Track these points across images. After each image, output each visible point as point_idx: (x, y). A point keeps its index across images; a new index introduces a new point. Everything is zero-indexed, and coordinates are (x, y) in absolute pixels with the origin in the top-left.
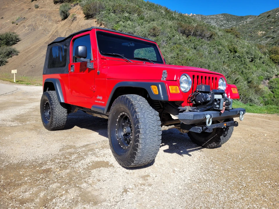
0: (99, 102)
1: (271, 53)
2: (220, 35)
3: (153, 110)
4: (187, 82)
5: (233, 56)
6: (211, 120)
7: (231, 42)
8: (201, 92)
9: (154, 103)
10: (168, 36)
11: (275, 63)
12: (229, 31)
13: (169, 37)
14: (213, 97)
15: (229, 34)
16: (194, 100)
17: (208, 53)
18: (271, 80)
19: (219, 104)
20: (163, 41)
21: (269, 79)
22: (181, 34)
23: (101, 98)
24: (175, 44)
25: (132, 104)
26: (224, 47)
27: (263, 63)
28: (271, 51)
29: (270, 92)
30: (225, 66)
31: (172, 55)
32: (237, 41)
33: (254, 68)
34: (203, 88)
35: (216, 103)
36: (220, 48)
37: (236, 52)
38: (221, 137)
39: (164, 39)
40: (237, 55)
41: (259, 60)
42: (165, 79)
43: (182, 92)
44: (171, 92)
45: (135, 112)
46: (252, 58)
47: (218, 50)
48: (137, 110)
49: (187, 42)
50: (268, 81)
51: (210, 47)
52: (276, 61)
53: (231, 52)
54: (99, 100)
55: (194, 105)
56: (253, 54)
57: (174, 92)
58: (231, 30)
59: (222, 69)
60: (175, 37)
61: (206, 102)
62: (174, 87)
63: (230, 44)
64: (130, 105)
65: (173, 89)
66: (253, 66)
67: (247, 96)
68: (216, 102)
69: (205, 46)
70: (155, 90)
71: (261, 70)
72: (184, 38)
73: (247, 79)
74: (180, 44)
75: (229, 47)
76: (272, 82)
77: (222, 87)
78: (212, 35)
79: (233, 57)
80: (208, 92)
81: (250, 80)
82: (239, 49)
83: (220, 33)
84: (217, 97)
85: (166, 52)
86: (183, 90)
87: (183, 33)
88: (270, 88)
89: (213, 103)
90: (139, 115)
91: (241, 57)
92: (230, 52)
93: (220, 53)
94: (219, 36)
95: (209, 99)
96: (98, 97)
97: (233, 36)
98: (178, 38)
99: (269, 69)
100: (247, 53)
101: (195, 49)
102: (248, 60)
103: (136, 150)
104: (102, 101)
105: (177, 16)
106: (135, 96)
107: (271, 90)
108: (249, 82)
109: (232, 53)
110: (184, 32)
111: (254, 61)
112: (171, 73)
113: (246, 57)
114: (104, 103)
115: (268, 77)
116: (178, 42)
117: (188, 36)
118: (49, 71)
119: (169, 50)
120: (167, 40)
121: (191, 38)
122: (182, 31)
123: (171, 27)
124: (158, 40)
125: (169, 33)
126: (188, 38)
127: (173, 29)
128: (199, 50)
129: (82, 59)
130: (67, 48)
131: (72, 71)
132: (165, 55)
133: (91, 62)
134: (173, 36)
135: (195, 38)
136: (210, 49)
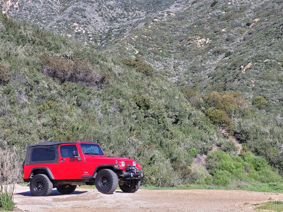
1: (208, 105)
2: (117, 72)
3: (115, 173)
5: (144, 114)
6: (132, 175)
7: (138, 87)
8: (128, 167)
10: (27, 82)
11: (214, 123)
12: (132, 63)
13: (29, 85)
15: (134, 71)
16: (126, 169)
17: (101, 112)
18: (210, 153)
19: (134, 170)
20: (20, 92)
21: (206, 153)
22: (51, 79)
23: (87, 173)
24: (43, 97)
26: (127, 99)
27: (195, 124)
28: (209, 101)
29: (209, 174)
30: (133, 138)
31: (44, 120)
33: (181, 135)
36: (121, 101)
37: (148, 107)
38: (136, 186)
39: (20, 89)
40: (151, 113)
41: (189, 118)
46: (176, 116)
47: (117, 106)
49: (63, 93)
50: (205, 156)
51: (103, 100)
52: (216, 120)
53: (140, 107)
54: (86, 174)
55: (126, 171)
56: (178, 108)
57: (121, 167)
58: (136, 61)
59: (130, 142)
60: (41, 84)
61: (130, 170)
63: (136, 91)
64: (108, 172)
66: (178, 132)
67: (168, 182)
69: (95, 100)
70: (116, 167)
71: (191, 138)
72: (58, 85)
73: (170, 155)
74: (52, 98)
75: (135, 98)
76: (211, 157)
77: (134, 165)
78: (104, 78)
79: (145, 117)
80: (130, 167)
81: (175, 156)
82: (152, 101)
83: (117, 69)
84: (133, 168)
85: (30, 114)
87: (54, 75)
88: (208, 169)
89: (132, 170)
91: (157, 116)
92: (138, 107)
93: (121, 111)
94: (115, 75)
95: (131, 169)
96: (85, 173)
97: (140, 74)
98: (46, 86)
99: (205, 135)
100: (167, 107)
101: (79, 105)
102: (169, 121)
103: (112, 185)
104: (88, 174)
105: (29, 33)
107: (210, 171)
108: (172, 161)
109: (142, 110)
110: (55, 73)
111: (179, 122)
112: (119, 161)
113: (165, 115)
115: (204, 149)
116: (48, 95)
117: (63, 81)
118: (33, 163)
119: (35, 110)
120: (26, 90)
121: (70, 85)
122: (50, 71)
123: (28, 64)
124: (10, 90)
125: (27, 75)
126: (65, 85)
127: (35, 69)
128: (86, 110)
129: (75, 157)
130: (56, 150)
131: (62, 162)
132: (31, 121)
133: (79, 157)
134: (35, 81)
135: (76, 86)
136: (105, 106)
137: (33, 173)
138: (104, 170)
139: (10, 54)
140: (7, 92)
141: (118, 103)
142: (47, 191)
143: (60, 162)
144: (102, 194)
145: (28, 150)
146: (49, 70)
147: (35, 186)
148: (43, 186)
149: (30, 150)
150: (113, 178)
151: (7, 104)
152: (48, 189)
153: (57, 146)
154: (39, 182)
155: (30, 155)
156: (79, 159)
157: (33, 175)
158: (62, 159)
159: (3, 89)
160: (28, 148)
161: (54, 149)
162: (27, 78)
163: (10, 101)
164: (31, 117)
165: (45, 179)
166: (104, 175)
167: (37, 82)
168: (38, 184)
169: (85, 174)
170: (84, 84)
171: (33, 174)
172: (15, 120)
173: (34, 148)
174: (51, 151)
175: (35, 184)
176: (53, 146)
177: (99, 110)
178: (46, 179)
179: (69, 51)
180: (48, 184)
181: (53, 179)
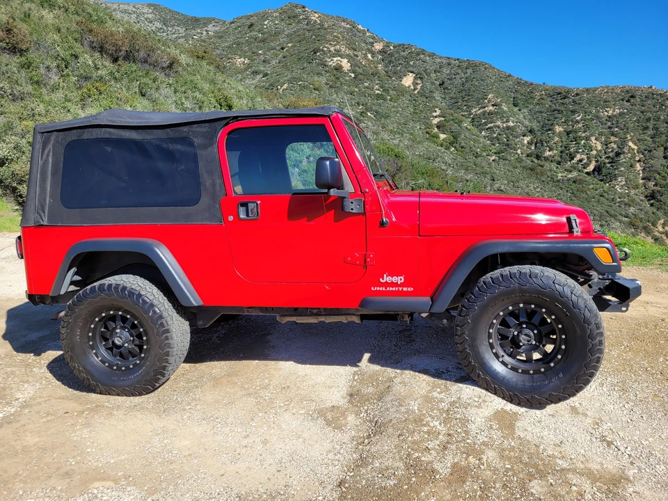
2: (184, 62)
7: (213, 82)
10: (58, 55)
12: (200, 55)
13: (63, 59)
15: (204, 63)
17: (176, 108)
20: (48, 68)
22: (97, 55)
23: (400, 279)
24: (87, 79)
26: (204, 94)
32: (224, 81)
37: (230, 107)
39: (48, 63)
47: (194, 102)
49: (117, 75)
51: (175, 92)
53: (221, 106)
54: (395, 285)
58: (205, 52)
60: (81, 60)
63: (212, 88)
69: (165, 91)
70: (605, 255)
72: (108, 63)
75: (214, 95)
76: (305, 171)
78: (174, 62)
82: (234, 101)
83: (184, 59)
85: (67, 100)
87: (102, 50)
92: (219, 106)
93: (200, 108)
96: (387, 279)
97: (212, 68)
98: (90, 63)
101: (143, 95)
110: (102, 47)
116: (95, 75)
117: (115, 60)
118: (74, 218)
119: (75, 96)
120: (58, 67)
121: (126, 66)
122: (95, 44)
123: (59, 31)
124: (30, 63)
125: (58, 45)
126: (119, 65)
127: (70, 38)
128: (154, 101)
129: (332, 192)
130: (200, 152)
131: (242, 216)
132: (69, 111)
133: (352, 195)
134: (72, 55)
135: (135, 68)
136: (180, 99)
137: (74, 270)
139: (29, 16)
140: (27, 66)
141: (195, 98)
143: (231, 218)
145: (38, 146)
146: (93, 42)
147: (93, 338)
148: (140, 336)
149: (50, 146)
151: (27, 83)
153: (204, 128)
155: (53, 174)
156: (351, 206)
157: (77, 278)
158: (245, 205)
159: (18, 61)
160: (39, 137)
161: (191, 144)
162: (58, 49)
163: (31, 79)
164: (69, 104)
167: (76, 57)
168: (106, 327)
169: (386, 284)
170: (147, 67)
171: (76, 273)
172: (41, 108)
173: (73, 136)
174: (170, 156)
175: (94, 331)
176: (185, 129)
177: (171, 104)
178: (152, 305)
179: (119, 27)
180: (168, 331)
181: (195, 304)
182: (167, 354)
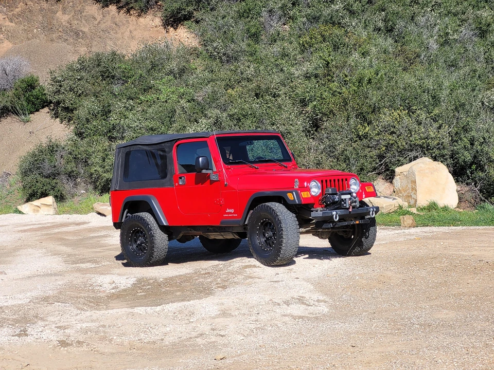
0: (230, 215)
3: (291, 213)
4: (317, 187)
6: (337, 216)
8: (329, 194)
9: (291, 207)
14: (340, 197)
16: (324, 202)
17: (437, 42)
19: (345, 203)
20: (271, 12)
23: (232, 211)
24: (316, 19)
25: (273, 210)
31: (307, 67)
34: (330, 191)
35: (343, 203)
38: (363, 239)
42: (297, 187)
43: (312, 196)
44: (303, 197)
45: (277, 215)
47: (475, 25)
48: (278, 214)
49: (357, 7)
51: (445, 15)
54: (230, 213)
55: (326, 206)
57: (306, 196)
61: (334, 203)
62: (306, 193)
64: (271, 211)
65: (305, 195)
68: (343, 201)
70: (291, 196)
74: (333, 21)
80: (336, 194)
84: (344, 197)
85: (284, 55)
86: (313, 194)
89: (341, 202)
90: (281, 217)
93: (482, 34)
95: (337, 200)
96: (228, 211)
101: (390, 30)
103: (282, 245)
104: (234, 213)
106: (273, 203)
112: (302, 180)
114: (236, 215)
116: (326, 13)
118: (127, 186)
119: (293, 47)
124: (250, 10)
128: (403, 39)
129: (204, 171)
130: (168, 155)
131: (181, 183)
132: (282, 70)
133: (215, 173)
137: (127, 210)
138: (265, 205)
140: (246, 14)
141: (478, 19)
142: (153, 253)
143: (176, 185)
144: (262, 266)
145: (117, 154)
147: (131, 241)
149: (120, 154)
150: (283, 225)
152: (155, 250)
153: (169, 144)
154: (138, 232)
155: (121, 167)
156: (214, 177)
158: (181, 178)
159: (238, 9)
161: (165, 152)
163: (248, 30)
165: (146, 224)
166: (266, 219)
173: (128, 149)
175: (131, 237)
176: (163, 145)
178: (148, 224)
180: (153, 236)
181: (165, 224)
182: (153, 247)
